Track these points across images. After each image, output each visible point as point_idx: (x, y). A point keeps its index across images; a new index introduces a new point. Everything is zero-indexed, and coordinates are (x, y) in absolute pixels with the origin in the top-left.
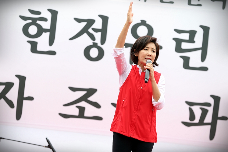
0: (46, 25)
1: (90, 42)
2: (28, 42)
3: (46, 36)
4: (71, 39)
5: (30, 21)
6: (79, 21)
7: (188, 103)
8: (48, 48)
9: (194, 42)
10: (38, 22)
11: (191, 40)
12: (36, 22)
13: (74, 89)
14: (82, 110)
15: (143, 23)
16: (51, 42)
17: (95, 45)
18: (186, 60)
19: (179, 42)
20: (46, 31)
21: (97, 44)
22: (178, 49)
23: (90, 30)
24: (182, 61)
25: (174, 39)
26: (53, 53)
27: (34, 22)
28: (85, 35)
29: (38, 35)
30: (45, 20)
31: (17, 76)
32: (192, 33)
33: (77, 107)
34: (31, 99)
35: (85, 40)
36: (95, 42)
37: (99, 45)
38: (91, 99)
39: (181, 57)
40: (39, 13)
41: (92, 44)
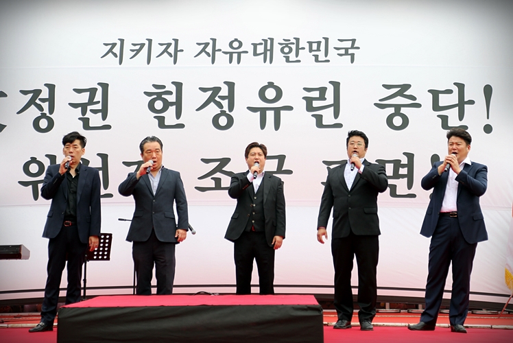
0: (172, 98)
1: (218, 111)
2: (155, 117)
3: (172, 109)
5: (155, 96)
6: (204, 90)
7: (324, 162)
8: (175, 122)
9: (325, 99)
10: (163, 96)
11: (322, 97)
12: (161, 96)
13: (206, 161)
14: (218, 181)
15: (271, 85)
16: (178, 115)
17: (223, 113)
18: (319, 119)
19: (309, 101)
20: (172, 104)
21: (225, 111)
22: (310, 108)
23: (217, 99)
24: (314, 119)
25: (304, 98)
26: (182, 126)
28: (212, 104)
29: (165, 109)
30: (170, 93)
32: (323, 91)
33: (212, 178)
35: (213, 109)
36: (223, 109)
37: (228, 112)
38: (225, 169)
39: (313, 115)
40: (164, 87)
41: (220, 112)
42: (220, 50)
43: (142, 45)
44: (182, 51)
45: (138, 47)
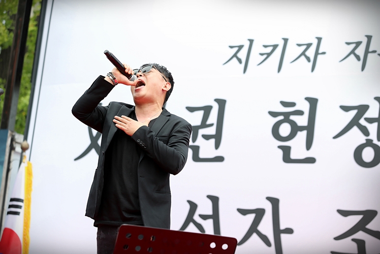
0: (302, 121)
1: (362, 139)
2: (280, 147)
3: (302, 136)
4: (335, 137)
5: (281, 118)
6: (346, 109)
8: (305, 154)
10: (292, 118)
12: (289, 117)
13: (344, 213)
17: (369, 143)
20: (302, 128)
21: (372, 141)
23: (362, 122)
26: (312, 160)
27: (287, 117)
28: (355, 129)
29: (292, 135)
30: (300, 113)
31: (268, 198)
33: (353, 240)
34: (289, 231)
35: (356, 137)
36: (370, 137)
37: (375, 141)
38: (370, 226)
40: (293, 104)
41: (364, 142)
42: (374, 52)
43: (275, 47)
44: (324, 53)
45: (269, 50)
